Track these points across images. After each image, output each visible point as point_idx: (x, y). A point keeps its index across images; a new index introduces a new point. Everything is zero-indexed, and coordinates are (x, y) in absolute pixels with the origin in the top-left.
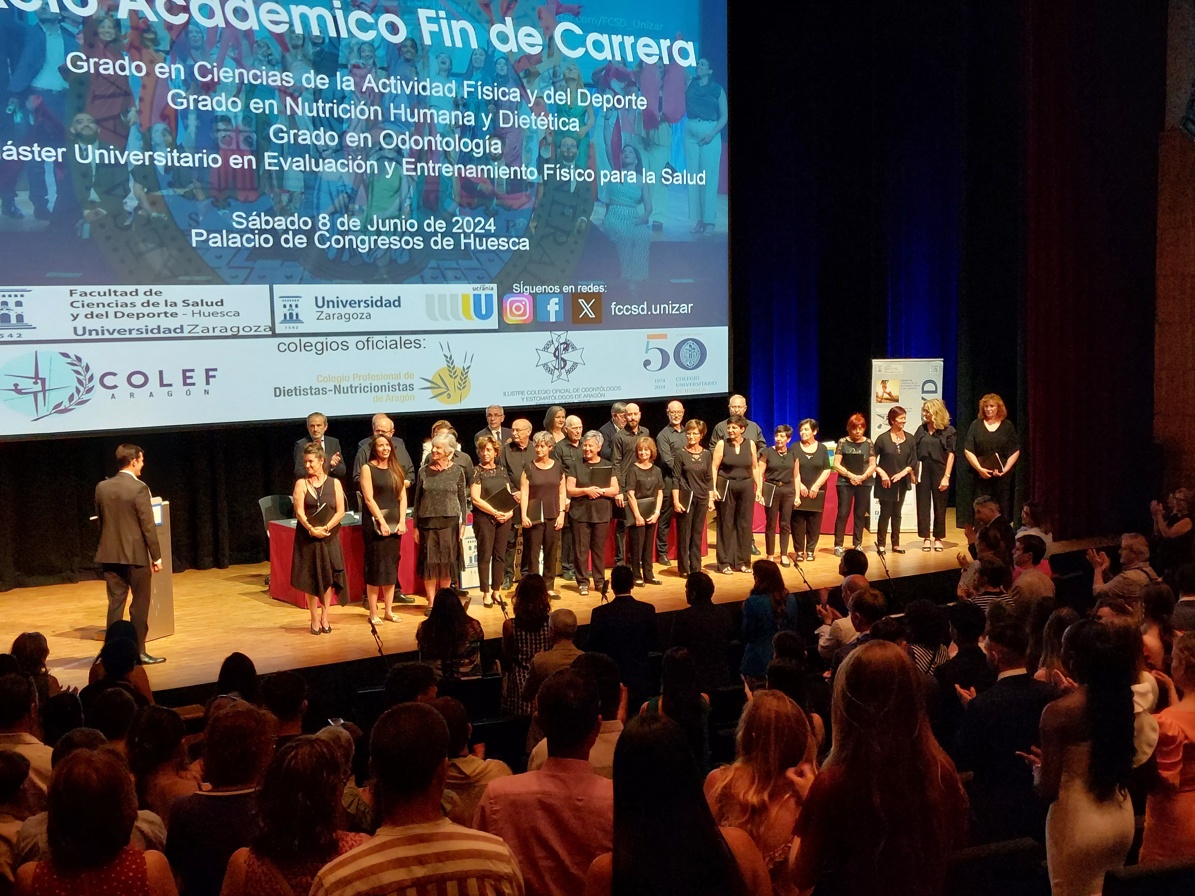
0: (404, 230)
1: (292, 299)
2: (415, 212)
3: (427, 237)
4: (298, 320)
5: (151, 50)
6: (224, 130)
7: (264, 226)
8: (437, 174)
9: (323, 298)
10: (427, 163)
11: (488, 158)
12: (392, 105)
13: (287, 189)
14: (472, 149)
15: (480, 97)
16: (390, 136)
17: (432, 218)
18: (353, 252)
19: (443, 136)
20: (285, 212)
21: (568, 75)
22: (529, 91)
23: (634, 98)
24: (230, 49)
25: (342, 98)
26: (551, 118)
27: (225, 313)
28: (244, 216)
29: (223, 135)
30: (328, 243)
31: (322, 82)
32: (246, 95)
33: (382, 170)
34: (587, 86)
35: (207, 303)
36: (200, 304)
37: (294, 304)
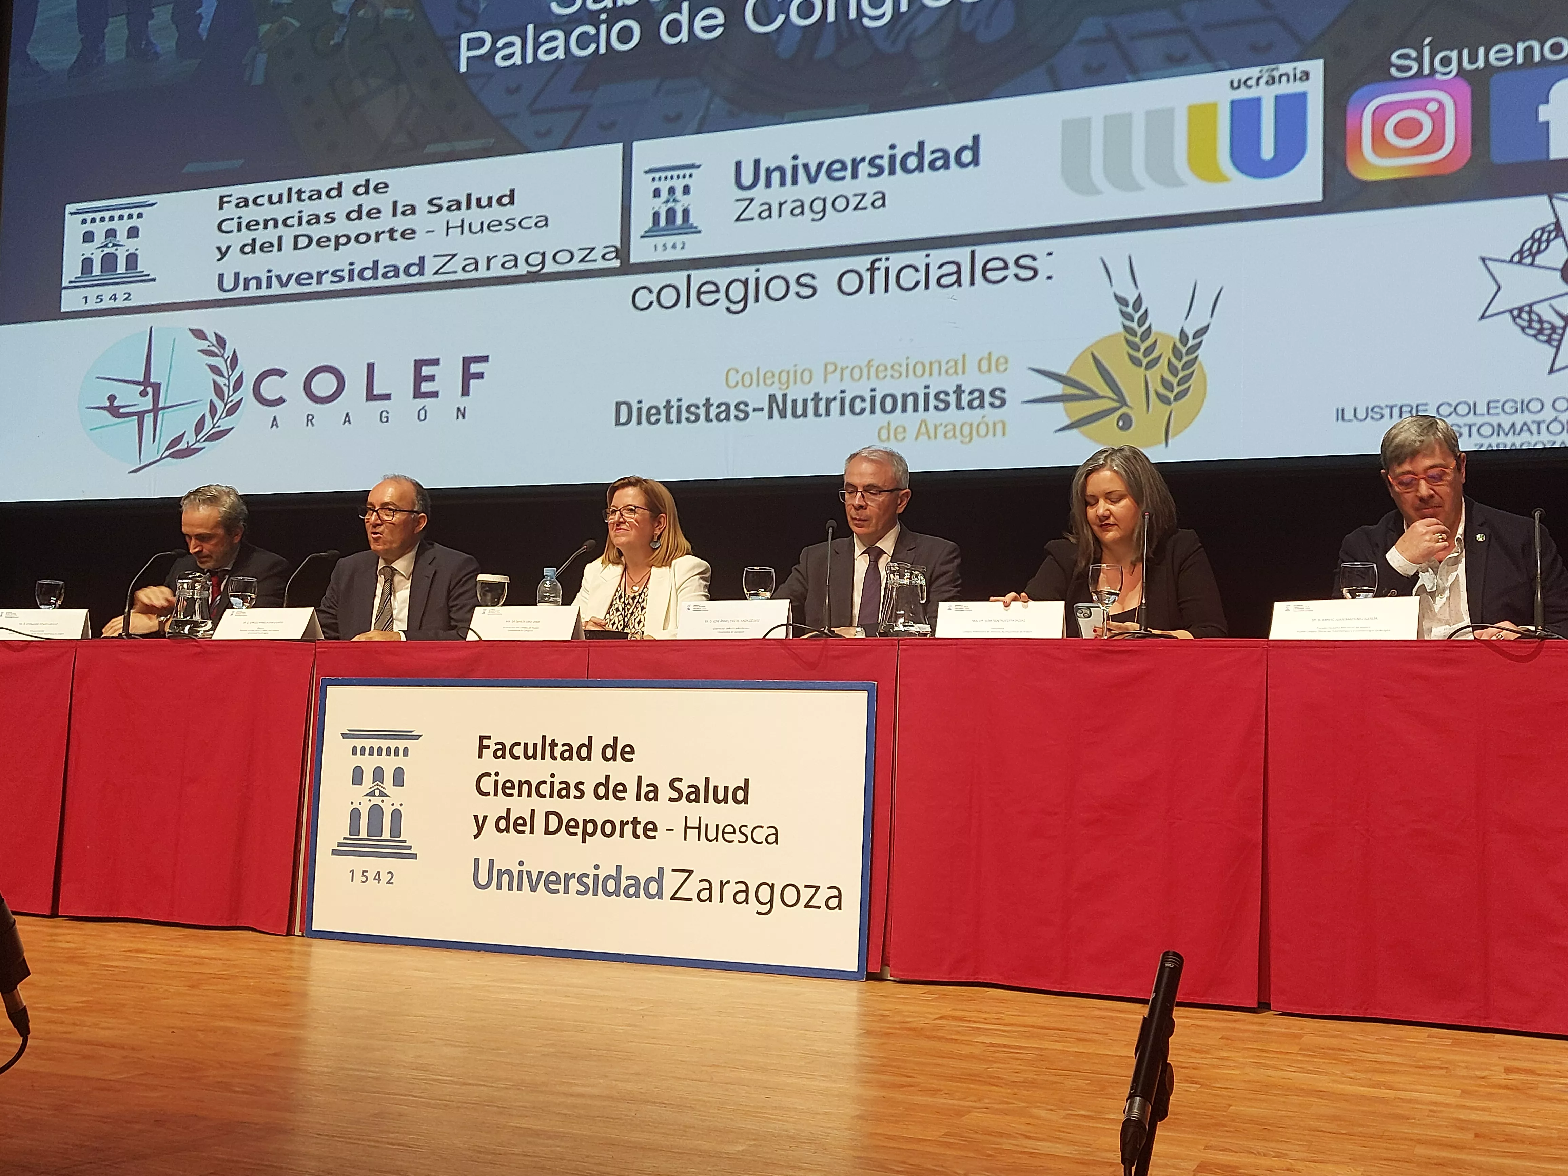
1: (676, 173)
4: (687, 227)
9: (757, 165)
27: (515, 222)
30: (781, 17)
35: (479, 200)
36: (464, 205)
37: (679, 185)
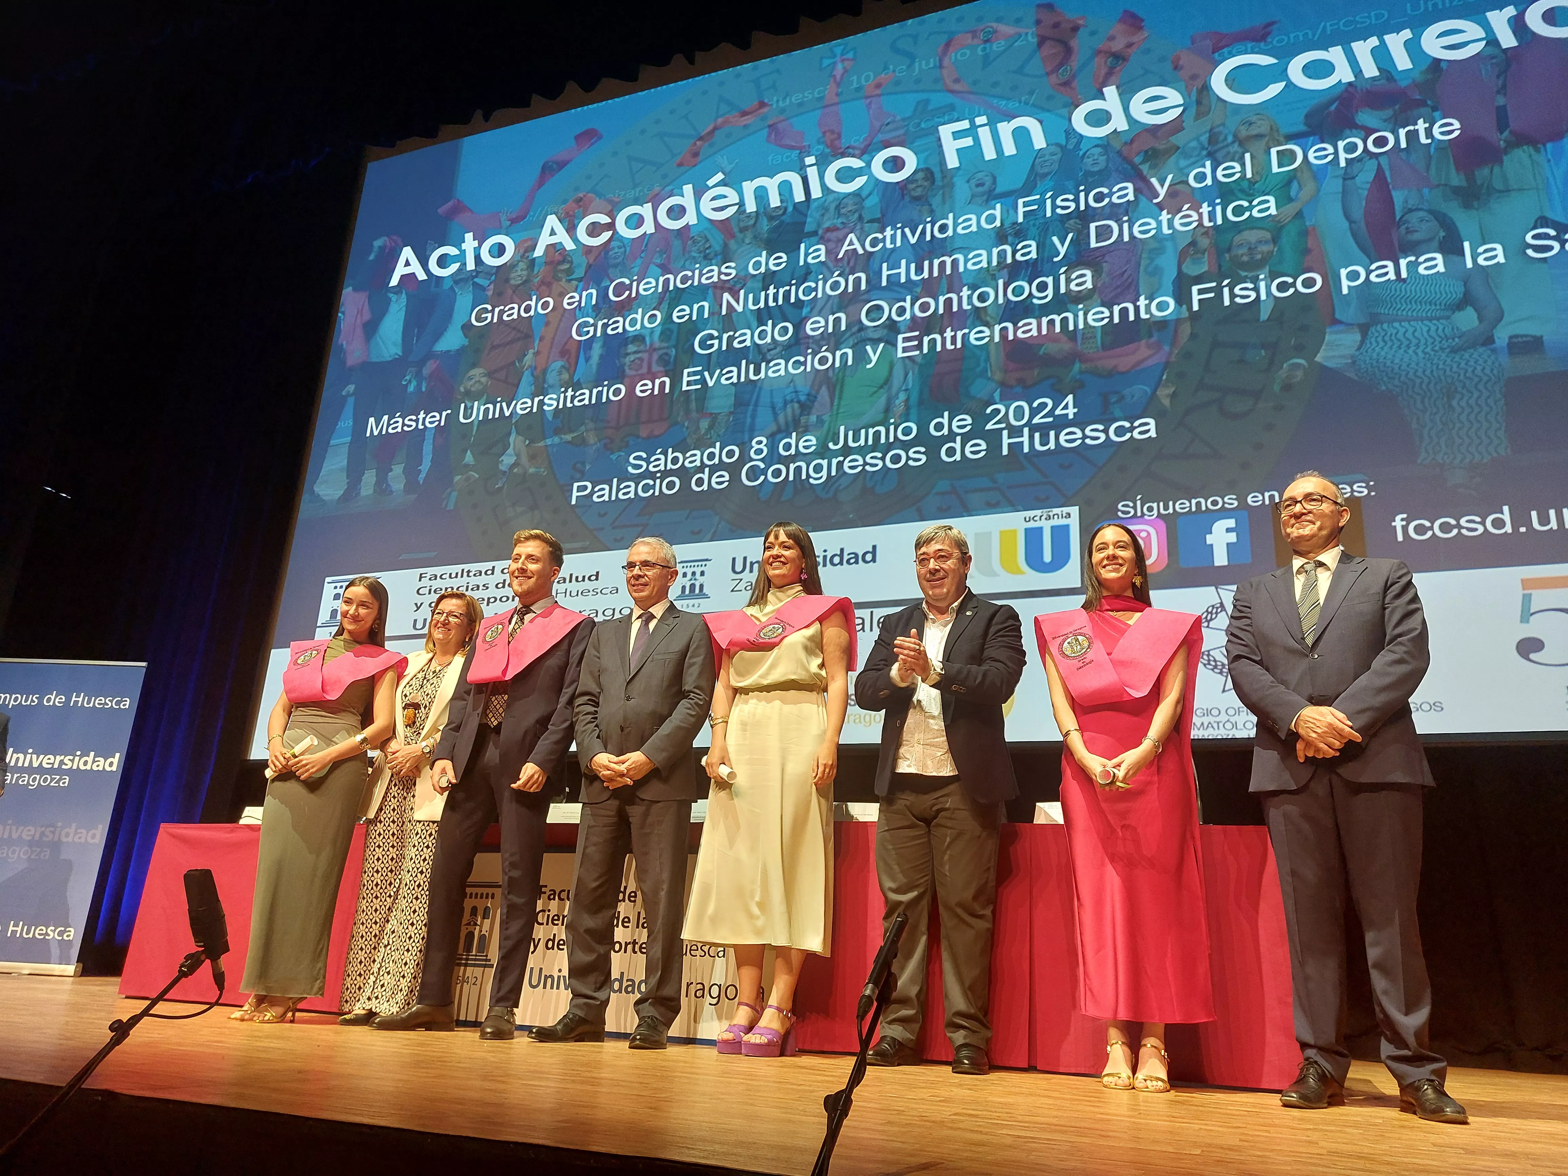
0: (892, 440)
1: (696, 564)
2: (914, 412)
3: (932, 446)
4: (702, 595)
5: (563, 283)
6: (635, 352)
7: (670, 466)
8: (959, 345)
9: (745, 559)
10: (942, 333)
11: (1062, 303)
12: (885, 265)
13: (709, 412)
14: (1031, 294)
15: (1049, 214)
16: (879, 308)
17: (946, 414)
18: (800, 484)
19: (973, 288)
20: (701, 445)
21: (1244, 132)
22: (1154, 181)
23: (1421, 126)
24: (657, 255)
25: (807, 273)
26: (1205, 209)
27: (599, 591)
28: (644, 455)
29: (632, 359)
30: (762, 478)
31: (777, 262)
32: (669, 304)
33: (861, 357)
34: (1291, 138)
35: (577, 578)
36: (568, 580)
37: (698, 571)
